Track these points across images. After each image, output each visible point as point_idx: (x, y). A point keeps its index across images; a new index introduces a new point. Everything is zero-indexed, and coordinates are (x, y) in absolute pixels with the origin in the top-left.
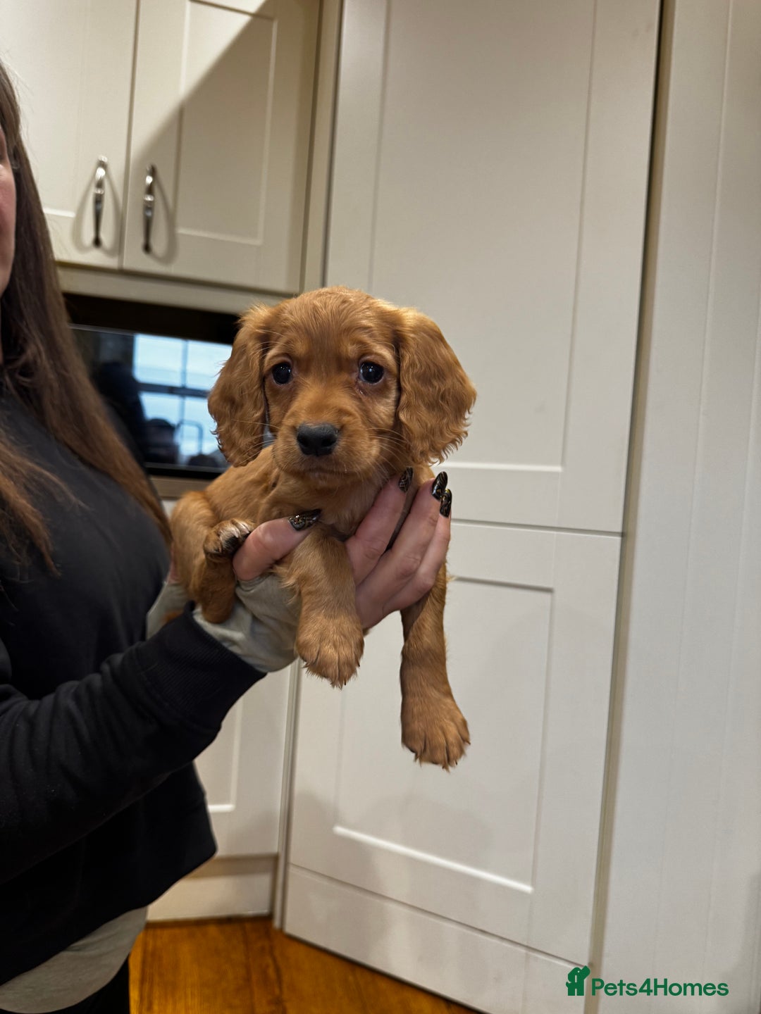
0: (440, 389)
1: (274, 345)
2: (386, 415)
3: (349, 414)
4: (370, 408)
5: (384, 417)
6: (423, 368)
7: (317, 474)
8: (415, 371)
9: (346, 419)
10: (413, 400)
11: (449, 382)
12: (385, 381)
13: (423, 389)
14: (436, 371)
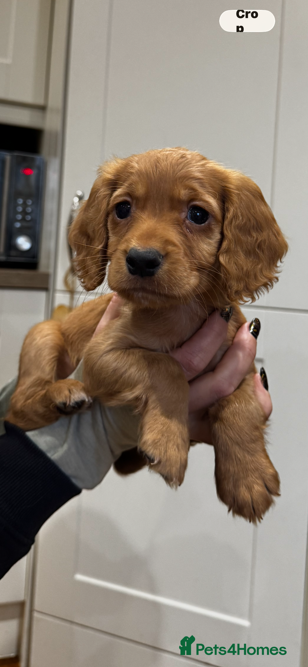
0: (257, 239)
1: (122, 185)
2: (208, 253)
3: (174, 245)
4: (195, 245)
5: (206, 255)
6: (244, 221)
7: (140, 294)
8: (238, 222)
9: (170, 248)
10: (233, 246)
11: (265, 234)
12: (209, 224)
13: (243, 238)
14: (255, 223)
